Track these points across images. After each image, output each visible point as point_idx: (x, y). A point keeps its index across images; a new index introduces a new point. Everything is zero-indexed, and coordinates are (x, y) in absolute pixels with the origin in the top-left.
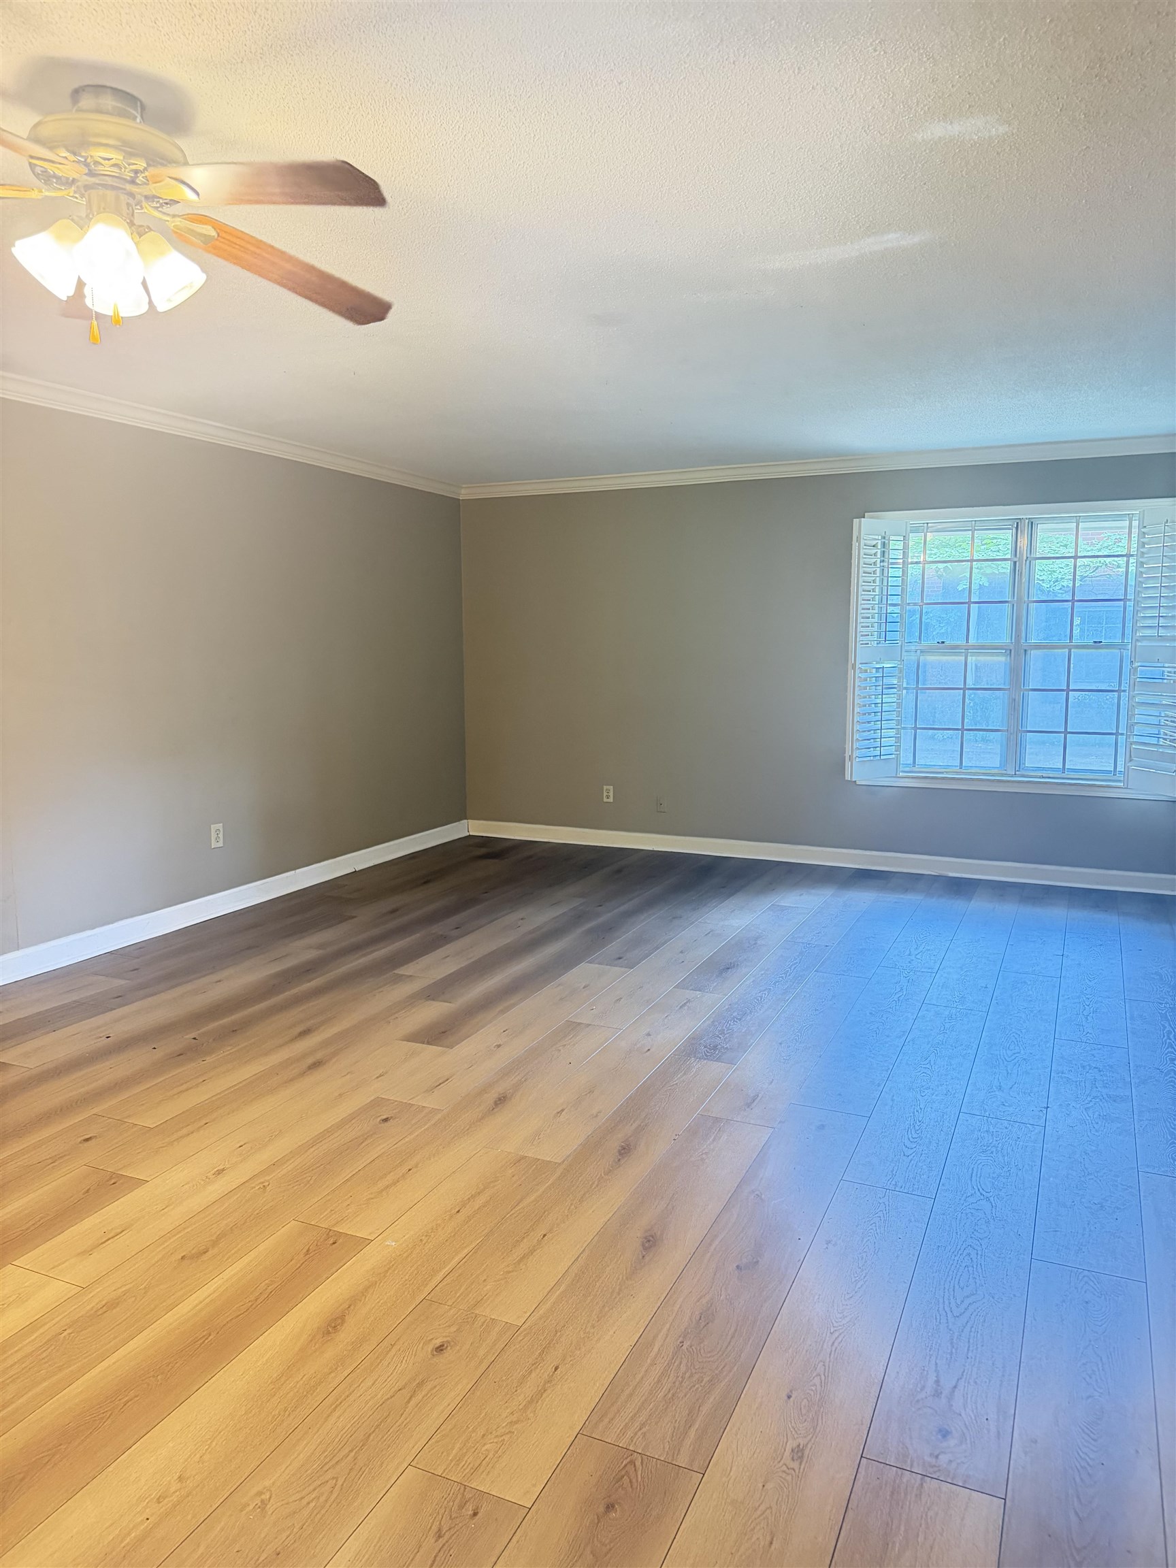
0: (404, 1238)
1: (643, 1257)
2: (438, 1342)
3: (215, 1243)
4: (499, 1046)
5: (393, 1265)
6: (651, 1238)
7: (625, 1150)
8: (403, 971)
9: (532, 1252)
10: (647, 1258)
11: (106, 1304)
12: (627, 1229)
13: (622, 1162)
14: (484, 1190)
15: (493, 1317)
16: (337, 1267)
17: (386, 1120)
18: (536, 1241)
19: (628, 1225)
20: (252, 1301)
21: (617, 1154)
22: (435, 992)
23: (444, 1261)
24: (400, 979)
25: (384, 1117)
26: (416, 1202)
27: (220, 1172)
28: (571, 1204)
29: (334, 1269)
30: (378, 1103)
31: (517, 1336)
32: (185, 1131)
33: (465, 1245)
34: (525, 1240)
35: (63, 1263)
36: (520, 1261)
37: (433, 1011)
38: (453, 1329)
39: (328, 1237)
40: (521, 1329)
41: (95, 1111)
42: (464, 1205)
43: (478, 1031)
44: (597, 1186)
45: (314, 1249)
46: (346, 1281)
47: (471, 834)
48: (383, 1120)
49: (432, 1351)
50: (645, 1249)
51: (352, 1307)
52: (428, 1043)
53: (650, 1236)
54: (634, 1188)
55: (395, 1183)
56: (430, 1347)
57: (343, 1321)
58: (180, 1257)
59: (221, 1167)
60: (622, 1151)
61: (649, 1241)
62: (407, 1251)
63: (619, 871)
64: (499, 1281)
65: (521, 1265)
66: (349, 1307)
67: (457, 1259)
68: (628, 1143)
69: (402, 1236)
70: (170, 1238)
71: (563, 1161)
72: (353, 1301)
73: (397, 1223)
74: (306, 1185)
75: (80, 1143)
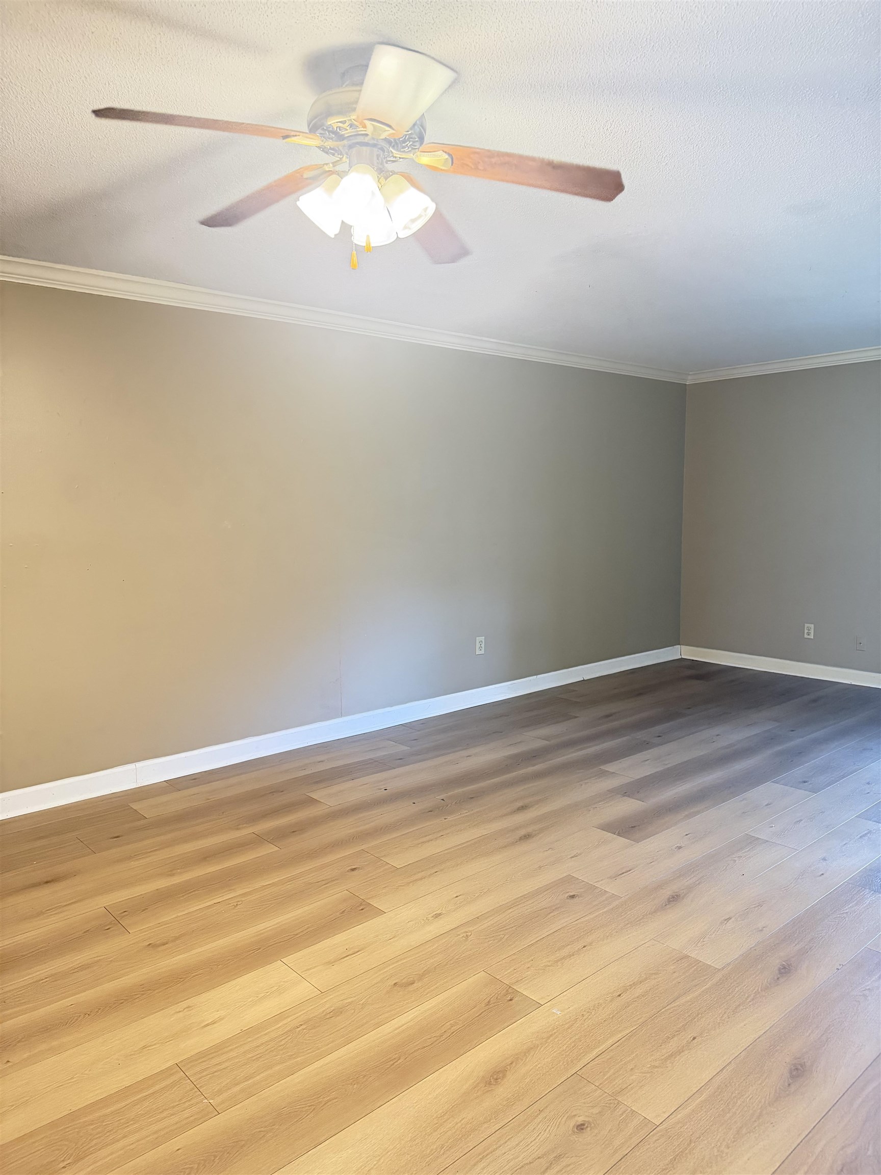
0: (568, 1010)
1: (789, 1085)
2: (580, 1120)
3: (421, 977)
4: (680, 848)
5: (555, 1033)
6: (799, 1067)
7: (785, 970)
8: (610, 767)
9: (680, 1051)
10: (793, 1088)
11: (334, 1010)
12: (777, 1051)
13: (782, 980)
14: (646, 979)
15: (633, 1109)
16: (509, 1023)
17: (573, 897)
18: (685, 1042)
19: (778, 1048)
20: (437, 1037)
21: (777, 972)
22: (632, 790)
23: (599, 1040)
24: (604, 774)
25: (572, 894)
26: (584, 977)
27: (437, 916)
28: (725, 1013)
29: (506, 1024)
30: (569, 880)
31: (653, 1135)
32: (420, 875)
33: (620, 1029)
34: (676, 1039)
35: (313, 968)
36: (666, 1059)
37: (628, 807)
38: (596, 1111)
39: (507, 993)
40: (658, 1129)
41: (363, 847)
42: (626, 990)
43: (662, 831)
44: (753, 1000)
45: (494, 1002)
46: (513, 1038)
47: (683, 657)
48: (570, 896)
49: (574, 1127)
50: (792, 1077)
51: (514, 1064)
52: (619, 835)
53: (799, 1064)
54: (789, 1010)
55: (570, 956)
56: (572, 1123)
57: (504, 1076)
58: (393, 984)
59: (438, 912)
60: (782, 971)
61: (797, 1069)
62: (569, 1022)
63: (815, 701)
64: (645, 1073)
65: (668, 1063)
66: (511, 1064)
67: (610, 1042)
68: (789, 963)
69: (567, 1007)
70: (389, 965)
71: (723, 968)
72: (516, 1059)
73: (565, 993)
74: (499, 941)
75: (348, 871)
